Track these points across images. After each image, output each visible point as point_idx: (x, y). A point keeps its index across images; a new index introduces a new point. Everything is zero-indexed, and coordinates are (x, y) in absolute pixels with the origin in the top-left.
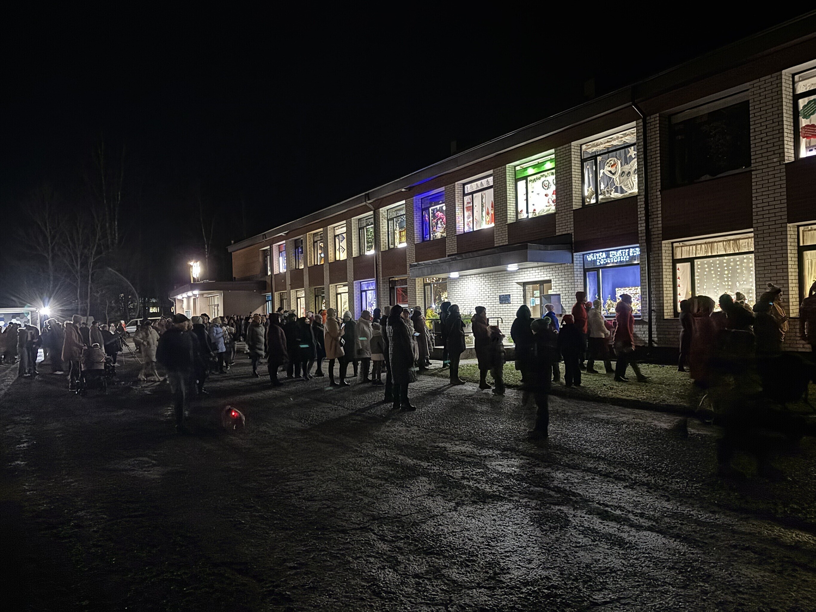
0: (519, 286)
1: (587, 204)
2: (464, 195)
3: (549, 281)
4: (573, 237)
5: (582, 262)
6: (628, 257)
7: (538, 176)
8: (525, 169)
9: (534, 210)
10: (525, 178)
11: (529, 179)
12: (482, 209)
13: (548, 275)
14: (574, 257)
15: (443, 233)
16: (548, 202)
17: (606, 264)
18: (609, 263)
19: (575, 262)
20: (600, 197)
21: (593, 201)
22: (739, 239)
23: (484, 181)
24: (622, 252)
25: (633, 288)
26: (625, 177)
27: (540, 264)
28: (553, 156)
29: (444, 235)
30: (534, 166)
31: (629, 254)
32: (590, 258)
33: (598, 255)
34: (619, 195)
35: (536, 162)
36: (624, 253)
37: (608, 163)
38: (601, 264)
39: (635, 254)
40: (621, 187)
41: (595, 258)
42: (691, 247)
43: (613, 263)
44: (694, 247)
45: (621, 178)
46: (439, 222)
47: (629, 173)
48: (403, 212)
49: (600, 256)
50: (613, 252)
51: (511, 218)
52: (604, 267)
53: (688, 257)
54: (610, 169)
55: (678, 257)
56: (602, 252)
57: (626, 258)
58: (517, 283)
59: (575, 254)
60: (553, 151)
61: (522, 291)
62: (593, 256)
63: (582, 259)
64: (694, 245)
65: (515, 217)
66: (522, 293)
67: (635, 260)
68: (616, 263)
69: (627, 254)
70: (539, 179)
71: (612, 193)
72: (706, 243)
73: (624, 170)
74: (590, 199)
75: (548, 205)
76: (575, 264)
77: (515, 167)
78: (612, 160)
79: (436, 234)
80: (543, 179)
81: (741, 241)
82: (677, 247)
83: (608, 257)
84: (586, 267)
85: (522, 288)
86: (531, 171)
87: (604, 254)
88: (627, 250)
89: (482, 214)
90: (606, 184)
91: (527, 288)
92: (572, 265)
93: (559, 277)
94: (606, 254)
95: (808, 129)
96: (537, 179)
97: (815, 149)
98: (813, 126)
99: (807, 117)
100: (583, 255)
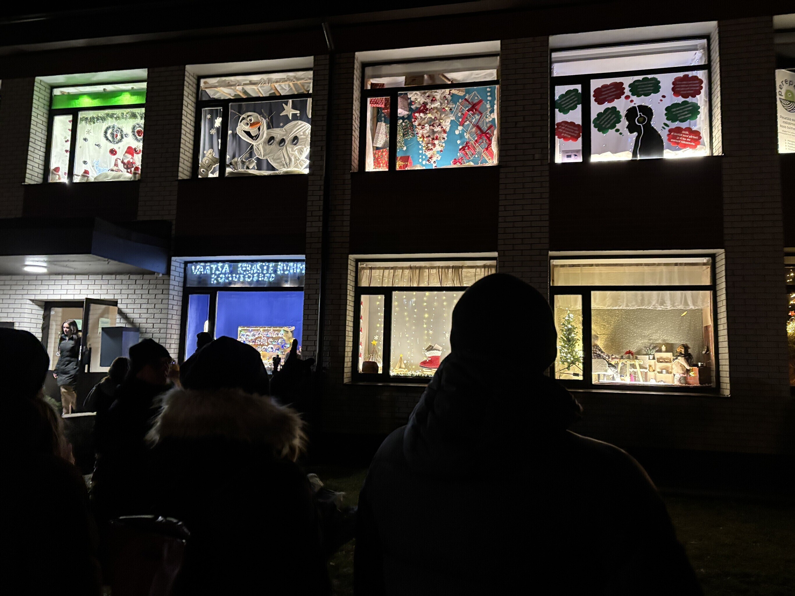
0: (37, 307)
1: (200, 177)
3: (113, 303)
4: (174, 227)
5: (182, 275)
6: (273, 275)
7: (101, 113)
8: (76, 96)
9: (86, 172)
10: (74, 112)
11: (81, 115)
13: (110, 291)
14: (173, 263)
16: (116, 165)
17: (230, 283)
18: (235, 283)
19: (172, 273)
20: (228, 170)
21: (214, 174)
22: (462, 267)
24: (262, 267)
25: (272, 329)
26: (274, 146)
28: (143, 84)
30: (94, 96)
31: (275, 271)
32: (197, 270)
33: (214, 266)
34: (263, 172)
35: (100, 88)
36: (265, 268)
37: (243, 119)
38: (218, 283)
39: (286, 273)
40: (267, 159)
41: (209, 272)
42: (387, 272)
43: (243, 283)
44: (392, 271)
45: (268, 147)
47: (283, 141)
49: (217, 269)
50: (245, 265)
51: (33, 175)
52: (226, 288)
53: (381, 286)
54: (247, 128)
55: (364, 283)
56: (223, 262)
57: (269, 278)
58: (32, 301)
59: (173, 258)
60: (143, 73)
61: (41, 317)
62: (204, 268)
63: (182, 270)
64: (392, 268)
65: (41, 176)
66: (41, 322)
67: (287, 281)
68: (249, 283)
69: (270, 271)
70: (103, 119)
71: (251, 167)
72: (410, 268)
73: (273, 135)
75: (115, 168)
76: (172, 277)
77: (53, 87)
78: (253, 116)
80: (110, 122)
81: (464, 270)
82: (363, 268)
83: (233, 271)
84: (188, 286)
85: (42, 312)
86: (85, 102)
87: (226, 266)
88: (271, 265)
91: (52, 313)
92: (166, 277)
93: (135, 296)
94: (230, 266)
95: (566, 127)
96: (98, 119)
97: (576, 155)
98: (572, 124)
99: (564, 111)
100: (186, 263)
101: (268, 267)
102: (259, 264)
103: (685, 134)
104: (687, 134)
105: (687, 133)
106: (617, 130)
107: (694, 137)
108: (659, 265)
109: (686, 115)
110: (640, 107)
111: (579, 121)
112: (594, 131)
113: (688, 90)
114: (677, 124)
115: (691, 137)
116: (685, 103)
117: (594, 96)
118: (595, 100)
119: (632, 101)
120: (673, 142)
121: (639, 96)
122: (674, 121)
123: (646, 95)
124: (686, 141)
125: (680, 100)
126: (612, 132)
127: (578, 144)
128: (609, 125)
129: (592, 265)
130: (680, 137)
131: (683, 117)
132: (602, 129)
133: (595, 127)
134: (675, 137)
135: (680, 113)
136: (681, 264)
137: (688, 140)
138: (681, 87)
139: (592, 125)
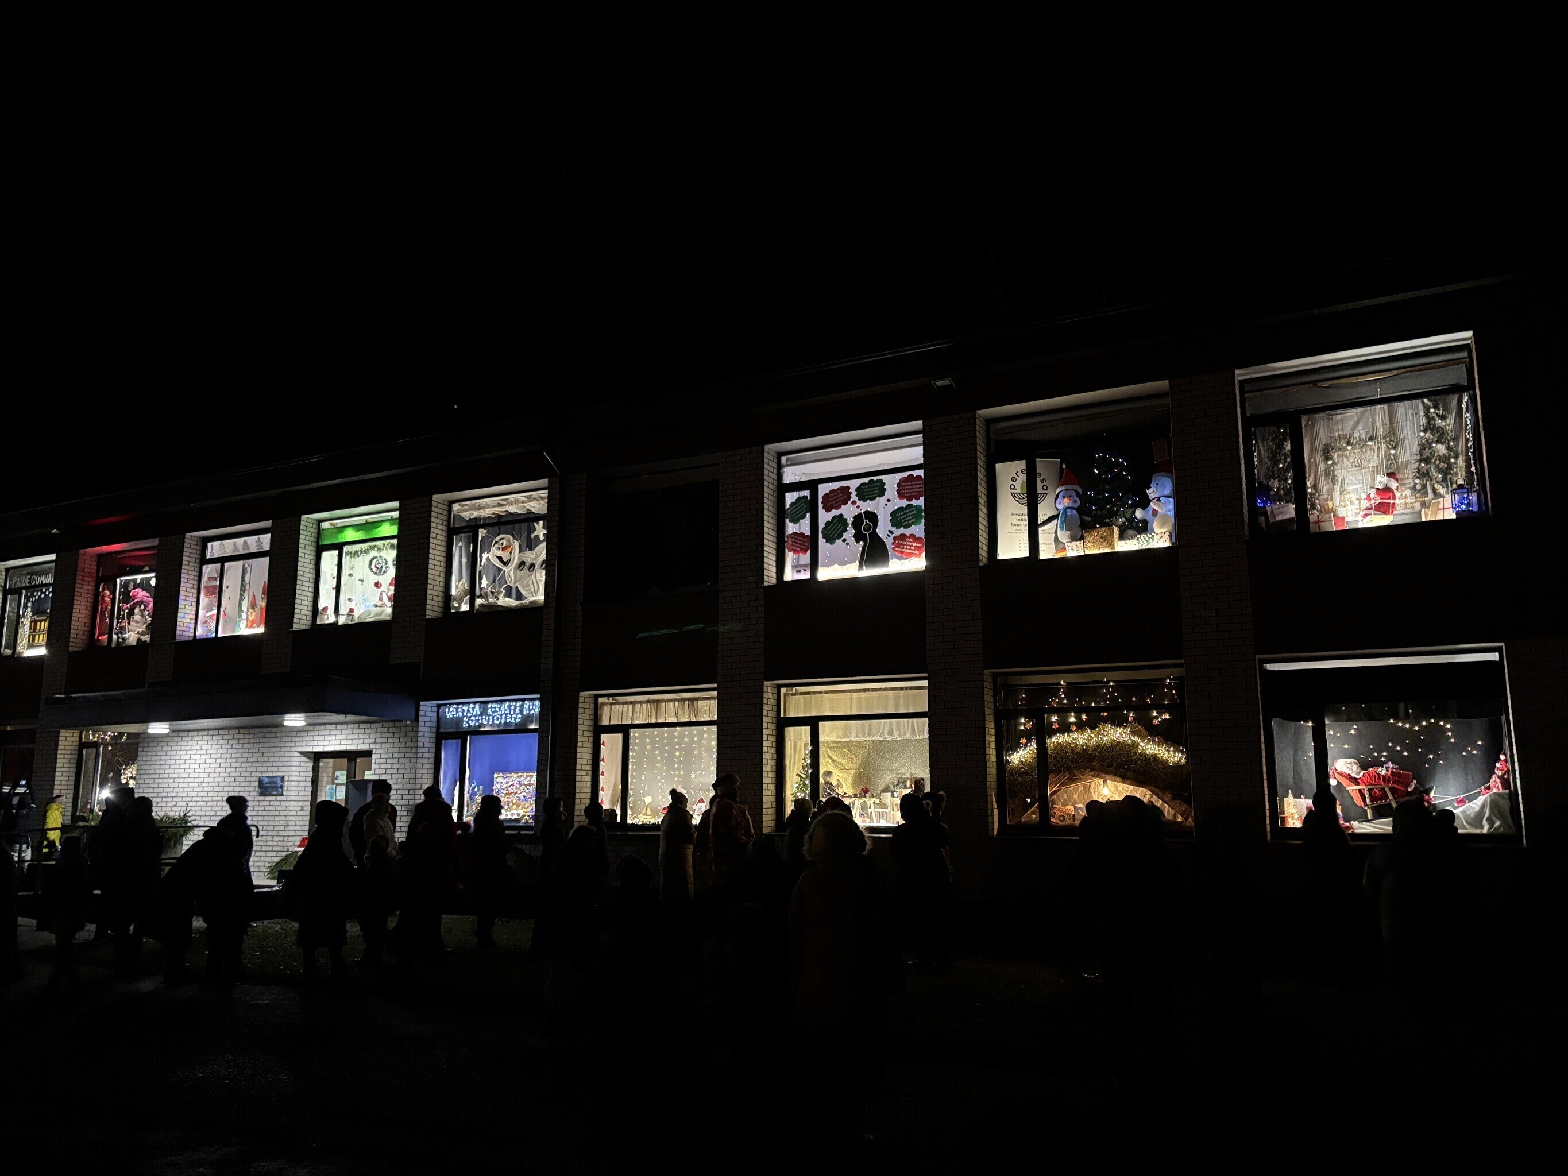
0: (305, 759)
1: (452, 611)
2: (204, 561)
3: (368, 754)
4: (422, 670)
5: (435, 719)
6: (519, 716)
7: (365, 546)
8: (342, 529)
9: (351, 610)
10: (339, 547)
11: (345, 549)
12: (242, 595)
13: (366, 741)
14: (421, 708)
15: (143, 634)
16: (381, 599)
17: (480, 726)
18: (484, 726)
19: (421, 719)
20: (479, 601)
21: (465, 607)
22: (697, 699)
23: (251, 540)
24: (509, 707)
25: (525, 774)
26: (525, 571)
27: (350, 718)
28: (396, 514)
29: (146, 638)
30: (358, 527)
31: (521, 711)
32: (450, 712)
33: (465, 708)
34: (512, 602)
35: (362, 519)
36: (513, 708)
37: (496, 542)
38: (470, 726)
39: (532, 712)
40: (517, 587)
41: (460, 714)
42: (625, 706)
43: (492, 725)
44: (631, 706)
45: (519, 572)
46: (137, 610)
47: (533, 565)
48: (49, 579)
49: (468, 711)
50: (494, 705)
51: (301, 619)
52: (475, 732)
53: (620, 723)
54: (499, 553)
55: (605, 721)
56: (475, 703)
57: (516, 719)
58: (301, 753)
59: (422, 703)
60: (396, 504)
61: (310, 769)
62: (457, 709)
63: (435, 714)
64: (631, 703)
65: (309, 618)
66: (311, 774)
67: (532, 722)
68: (498, 725)
69: (517, 711)
70: (366, 552)
71: (501, 597)
72: (648, 701)
73: (524, 559)
74: (460, 604)
75: (379, 603)
76: (421, 723)
77: (320, 521)
78: (506, 538)
79: (126, 636)
80: (373, 553)
81: (700, 703)
82: (603, 704)
83: (484, 713)
84: (442, 730)
85: (311, 764)
86: (350, 535)
87: (477, 706)
88: (519, 704)
89: (240, 605)
90: (491, 578)
91: (321, 764)
92: (414, 724)
93: (387, 745)
94: (480, 707)
95: (796, 539)
96: (361, 553)
97: (805, 570)
98: (802, 534)
99: (795, 521)
100: (439, 706)
101: (515, 707)
102: (508, 703)
103: (909, 542)
104: (911, 542)
105: (911, 540)
106: (844, 540)
107: (918, 545)
108: (886, 689)
109: (910, 520)
110: (866, 513)
111: (807, 533)
112: (822, 541)
113: (911, 492)
114: (902, 531)
115: (915, 544)
116: (910, 506)
117: (822, 503)
118: (823, 508)
119: (858, 507)
120: (897, 551)
121: (865, 500)
122: (898, 527)
123: (872, 499)
124: (910, 549)
125: (904, 503)
126: (839, 542)
127: (806, 558)
128: (836, 535)
129: (821, 692)
130: (904, 545)
131: (907, 523)
132: (830, 540)
133: (823, 537)
134: (899, 546)
135: (903, 519)
136: (906, 688)
137: (912, 548)
138: (905, 489)
139: (820, 535)
